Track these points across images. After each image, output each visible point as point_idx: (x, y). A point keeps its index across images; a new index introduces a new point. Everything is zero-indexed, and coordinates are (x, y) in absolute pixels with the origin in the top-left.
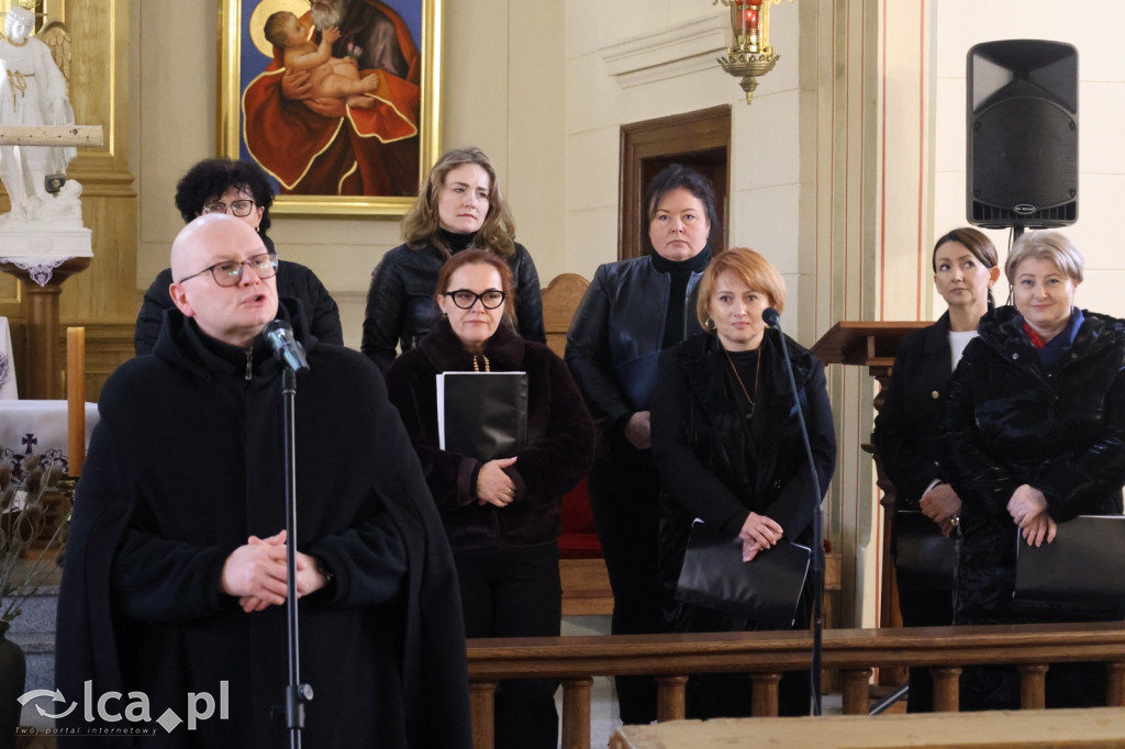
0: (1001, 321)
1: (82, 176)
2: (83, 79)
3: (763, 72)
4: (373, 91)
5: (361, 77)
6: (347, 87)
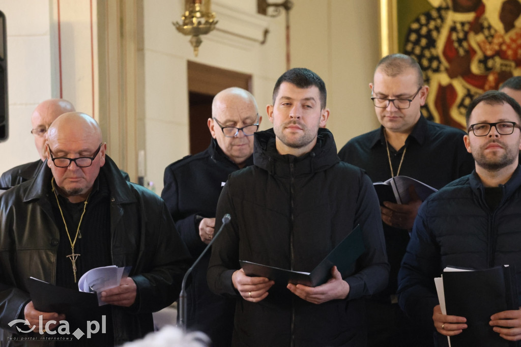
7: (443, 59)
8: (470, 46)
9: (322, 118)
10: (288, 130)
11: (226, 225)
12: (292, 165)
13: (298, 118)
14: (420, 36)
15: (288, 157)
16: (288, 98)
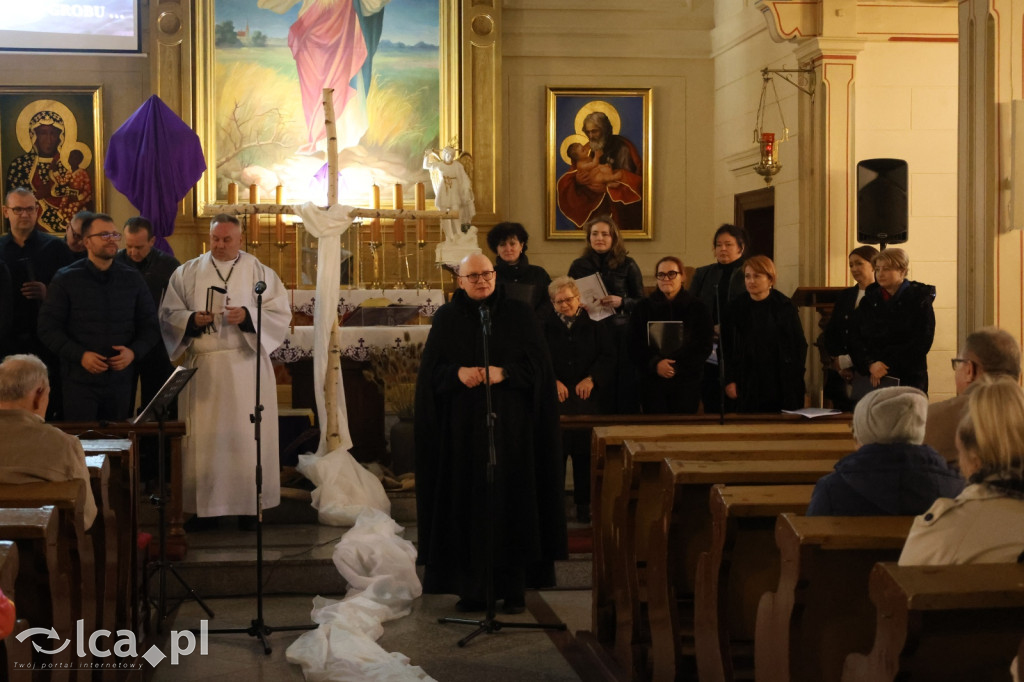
0: (873, 289)
1: (478, 223)
2: (481, 178)
3: (775, 174)
4: (620, 180)
5: (614, 173)
6: (607, 178)
7: (32, 187)
14: (17, 171)
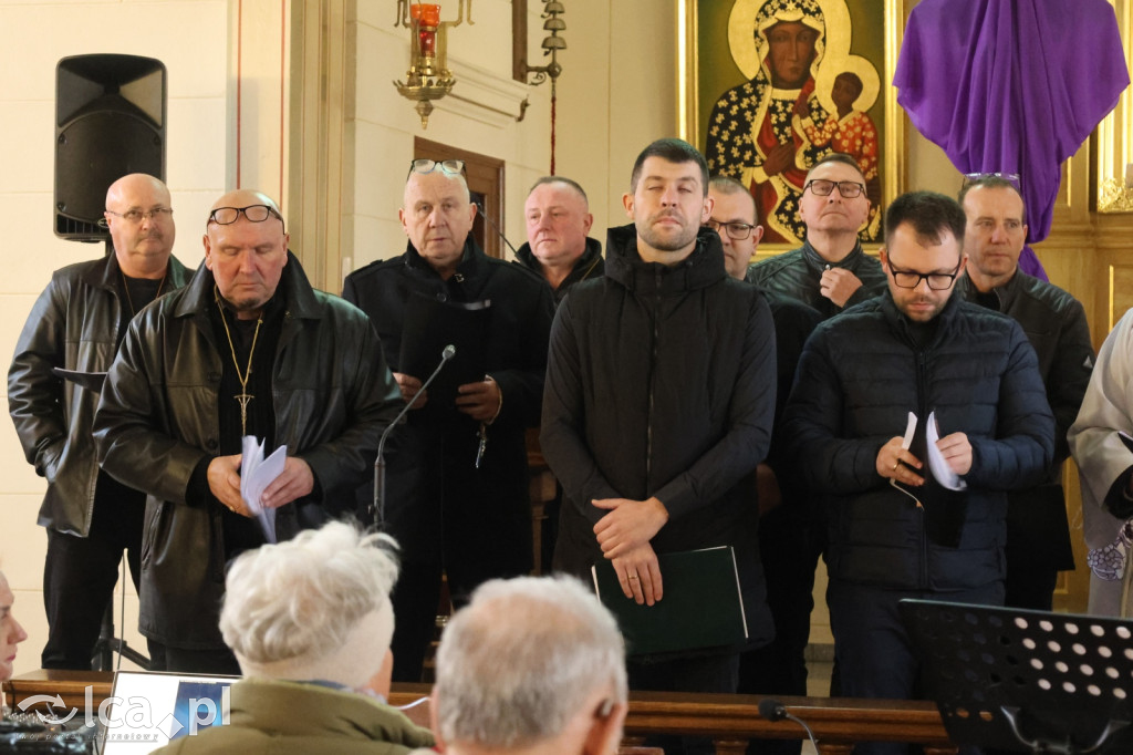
7: (758, 149)
8: (793, 130)
9: (704, 211)
10: (659, 225)
11: (447, 361)
12: (659, 277)
13: (674, 205)
14: (729, 118)
15: (654, 265)
16: (658, 178)
